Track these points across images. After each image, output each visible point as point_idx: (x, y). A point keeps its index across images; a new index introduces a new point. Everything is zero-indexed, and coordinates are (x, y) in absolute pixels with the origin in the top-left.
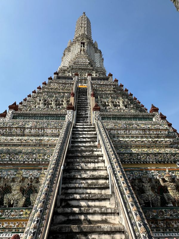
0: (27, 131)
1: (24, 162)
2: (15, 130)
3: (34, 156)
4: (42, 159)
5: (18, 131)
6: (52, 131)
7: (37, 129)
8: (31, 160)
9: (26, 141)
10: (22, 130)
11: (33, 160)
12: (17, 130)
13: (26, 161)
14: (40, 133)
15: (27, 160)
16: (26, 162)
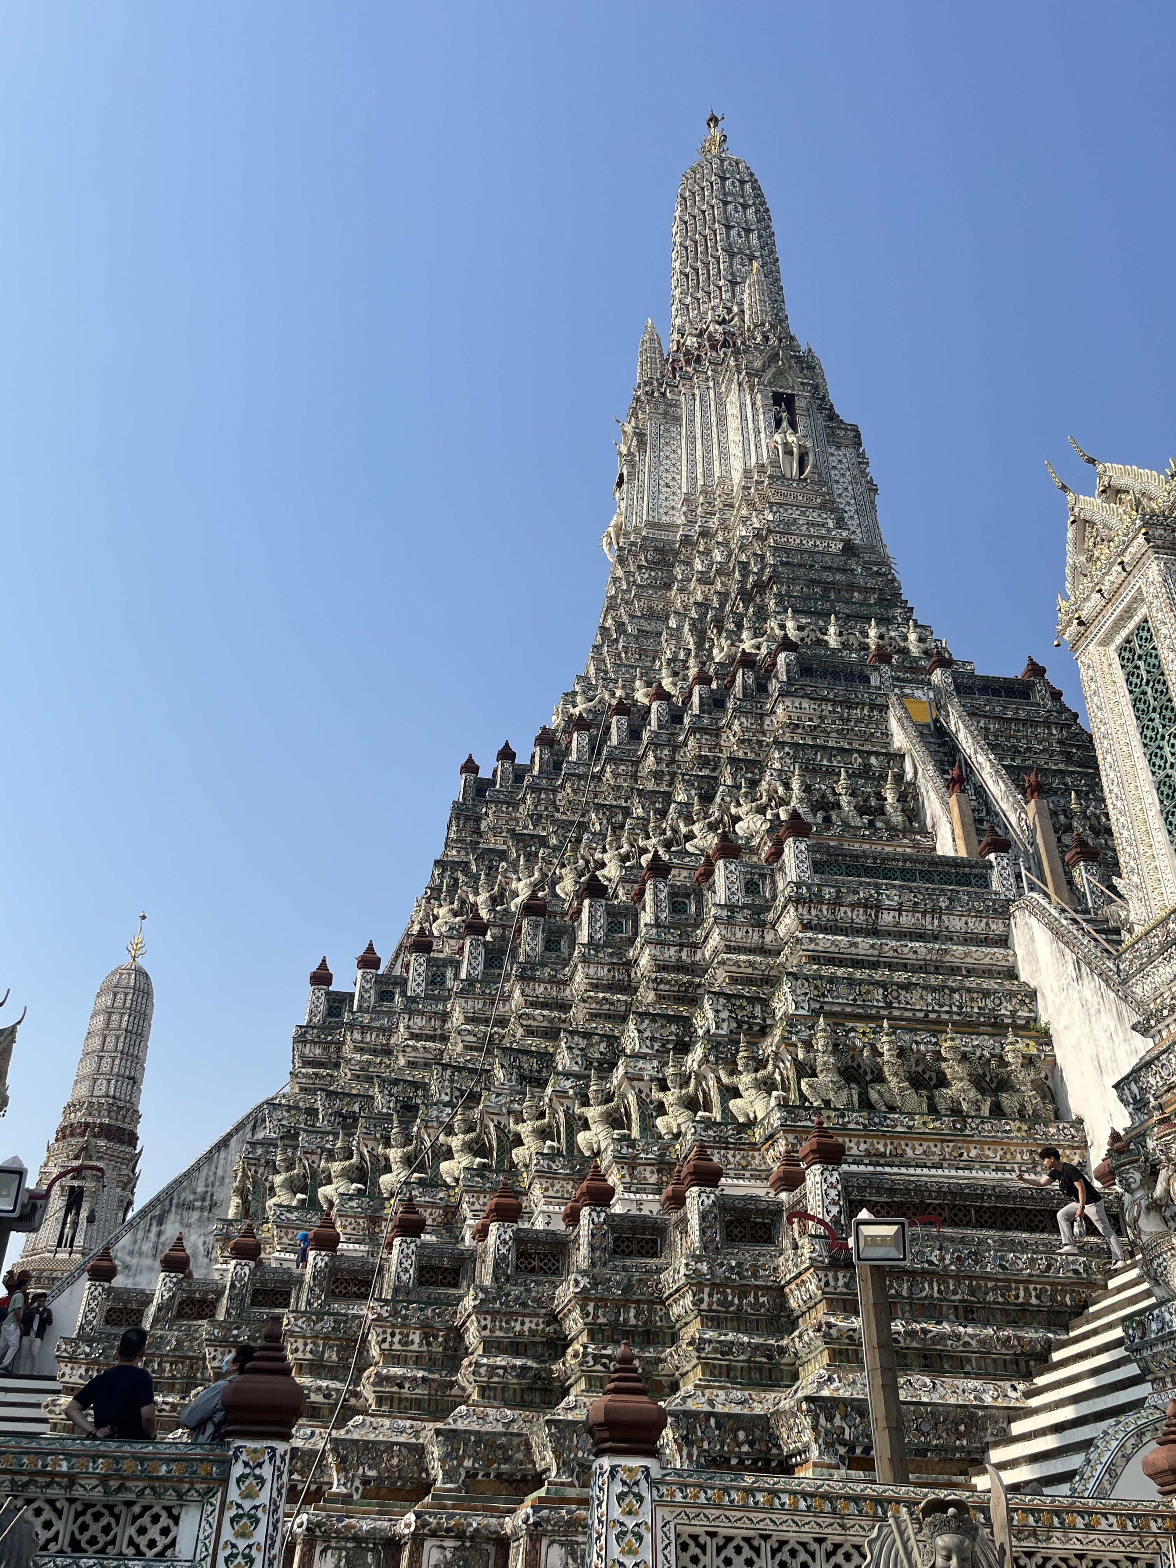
0: (887, 918)
1: (926, 1016)
2: (849, 914)
3: (956, 996)
4: (979, 1008)
5: (859, 917)
6: (966, 923)
7: (920, 915)
8: (946, 1008)
9: (896, 951)
10: (870, 915)
11: (955, 1009)
12: (855, 913)
13: (934, 1011)
14: (930, 927)
15: (936, 1008)
16: (932, 1016)
